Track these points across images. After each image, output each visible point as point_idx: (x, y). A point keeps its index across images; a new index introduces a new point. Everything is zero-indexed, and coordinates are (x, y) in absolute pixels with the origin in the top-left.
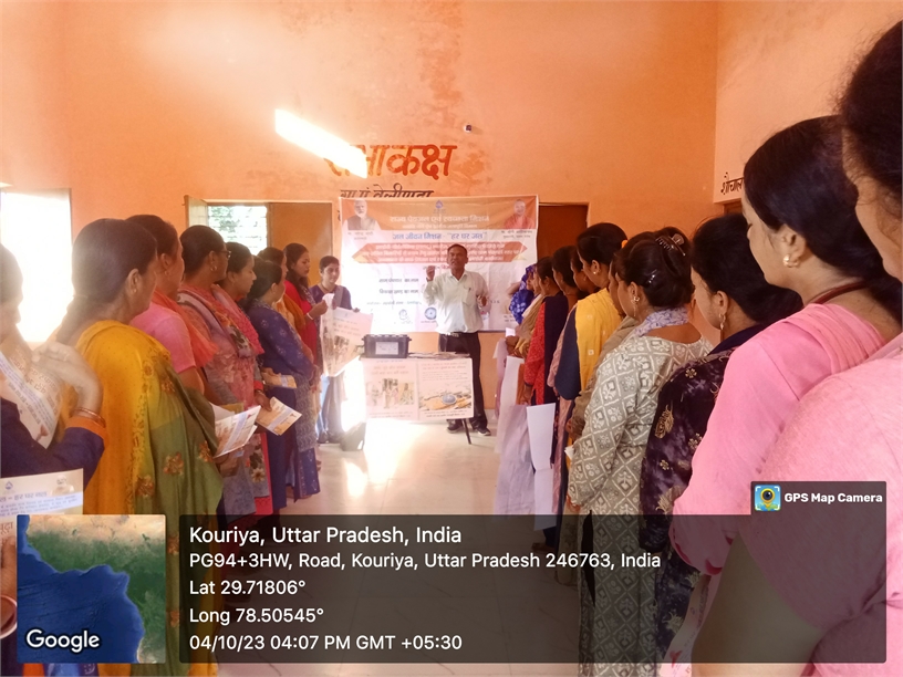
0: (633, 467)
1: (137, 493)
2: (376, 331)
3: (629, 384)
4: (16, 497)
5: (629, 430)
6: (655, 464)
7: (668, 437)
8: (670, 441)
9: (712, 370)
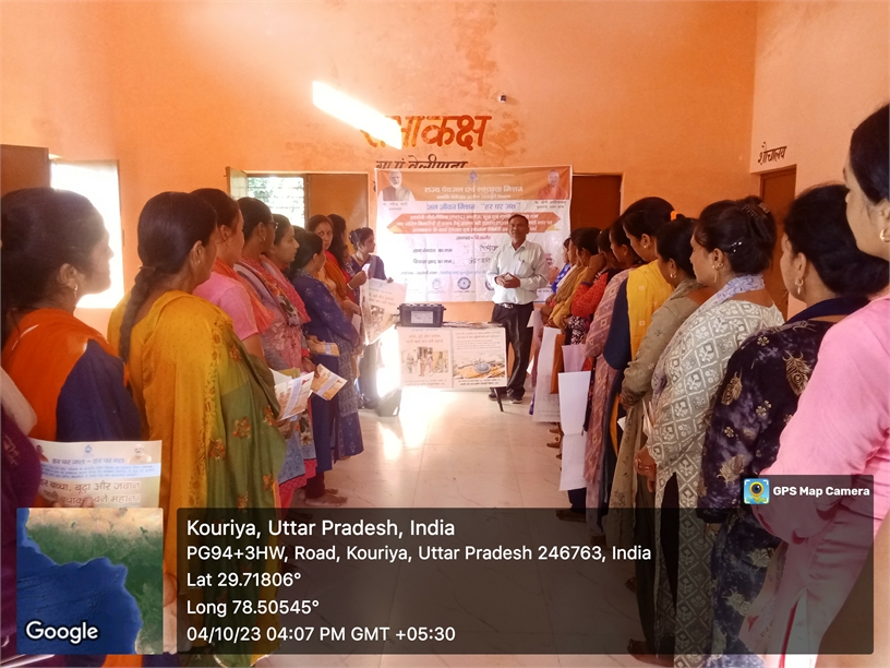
1: (210, 454)
3: (726, 346)
6: (720, 431)
7: (735, 404)
8: (737, 408)
9: (786, 339)
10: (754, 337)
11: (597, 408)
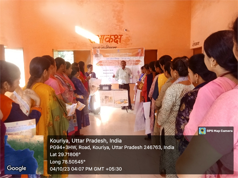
0: (174, 116)
1: (48, 126)
2: (102, 83)
3: (174, 95)
4: (19, 126)
5: (173, 107)
6: (180, 118)
7: (184, 111)
8: (184, 112)
9: (195, 94)
10: (187, 93)
11: (153, 111)
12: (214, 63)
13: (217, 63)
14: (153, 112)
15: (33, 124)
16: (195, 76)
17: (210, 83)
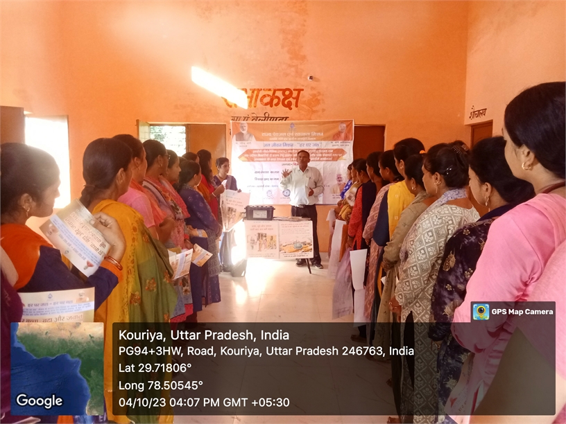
1: (130, 302)
3: (441, 233)
6: (443, 287)
7: (452, 270)
8: (453, 273)
9: (480, 231)
11: (372, 271)
12: (529, 160)
13: (536, 160)
14: (374, 274)
15: (88, 299)
16: (484, 187)
17: (520, 208)
